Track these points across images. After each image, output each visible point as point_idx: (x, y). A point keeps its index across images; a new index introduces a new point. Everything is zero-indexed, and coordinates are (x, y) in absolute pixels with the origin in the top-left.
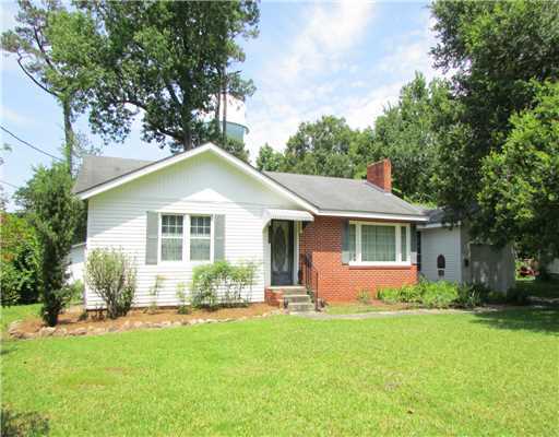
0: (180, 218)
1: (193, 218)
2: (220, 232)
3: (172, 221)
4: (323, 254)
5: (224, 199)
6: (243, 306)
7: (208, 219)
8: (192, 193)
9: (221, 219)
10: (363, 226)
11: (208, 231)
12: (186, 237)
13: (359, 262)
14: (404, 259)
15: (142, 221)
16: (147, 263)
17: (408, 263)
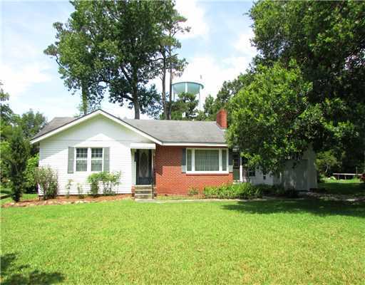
0: (86, 150)
1: (93, 150)
2: (107, 156)
3: (82, 151)
4: (170, 167)
5: (110, 139)
6: (111, 195)
7: (101, 149)
8: (92, 136)
9: (108, 149)
10: (196, 150)
11: (101, 156)
12: (89, 159)
13: (193, 171)
14: (224, 169)
15: (66, 152)
16: (68, 173)
17: (227, 172)
